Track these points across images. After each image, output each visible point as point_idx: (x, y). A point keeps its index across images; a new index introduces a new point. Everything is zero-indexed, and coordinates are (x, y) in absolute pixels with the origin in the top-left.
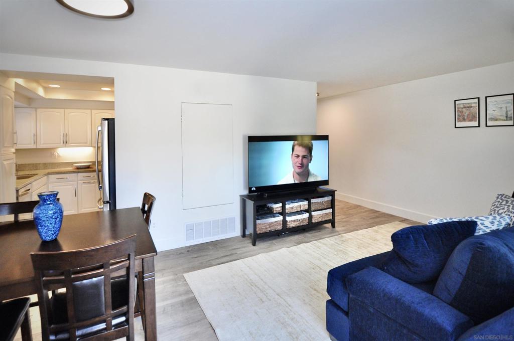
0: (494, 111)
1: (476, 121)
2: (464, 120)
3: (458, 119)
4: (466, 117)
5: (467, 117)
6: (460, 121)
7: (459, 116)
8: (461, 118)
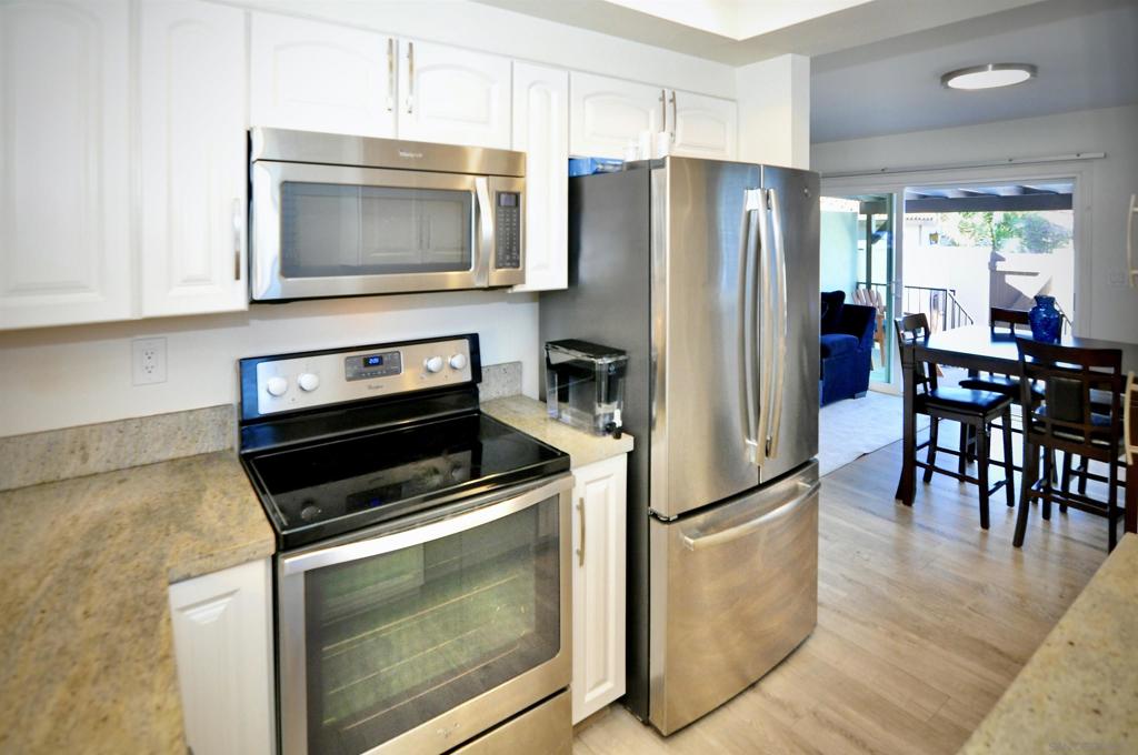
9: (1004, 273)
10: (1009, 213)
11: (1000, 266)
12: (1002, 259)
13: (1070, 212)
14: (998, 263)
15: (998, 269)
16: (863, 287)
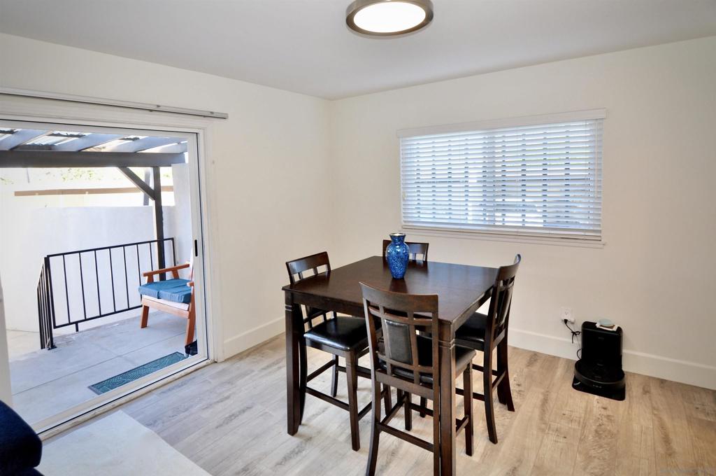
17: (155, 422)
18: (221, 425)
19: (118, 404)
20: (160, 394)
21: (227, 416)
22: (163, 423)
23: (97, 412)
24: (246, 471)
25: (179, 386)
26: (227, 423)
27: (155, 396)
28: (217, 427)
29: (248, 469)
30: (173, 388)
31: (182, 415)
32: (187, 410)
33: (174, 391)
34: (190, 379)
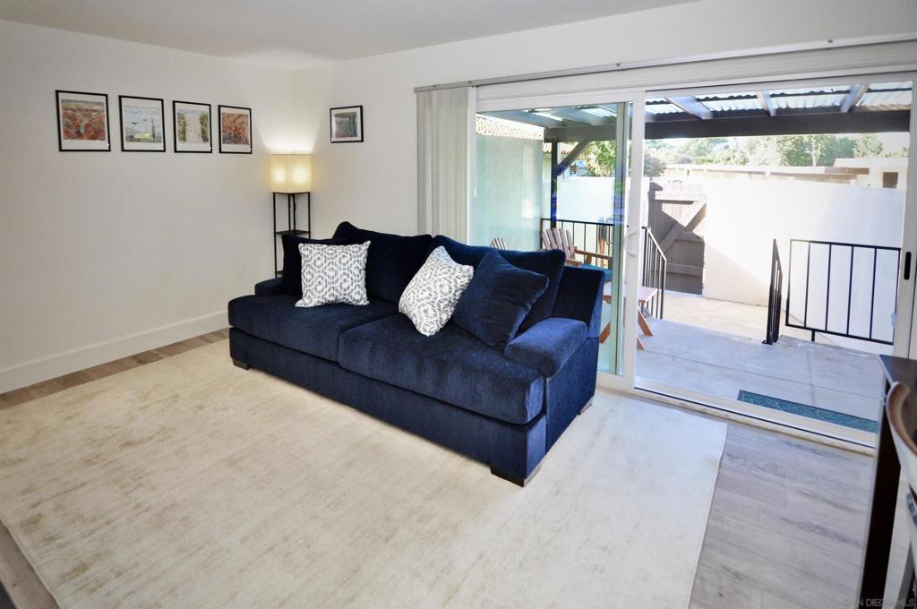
0: (134, 124)
1: (104, 140)
2: (79, 135)
3: (67, 133)
4: (82, 131)
5: (86, 131)
6: (69, 136)
7: (67, 126)
8: (73, 131)
9: (662, 201)
10: (806, 137)
11: (659, 196)
12: (660, 189)
13: (907, 133)
14: (657, 193)
15: (657, 198)
16: (547, 225)
17: (738, 457)
18: (792, 523)
19: (734, 418)
20: (784, 442)
21: (816, 523)
22: (743, 465)
23: (709, 410)
24: (738, 578)
25: (814, 451)
26: (800, 528)
27: (775, 439)
28: (782, 519)
29: (741, 580)
30: (804, 448)
31: (770, 476)
32: (783, 476)
33: (802, 451)
34: (839, 456)
